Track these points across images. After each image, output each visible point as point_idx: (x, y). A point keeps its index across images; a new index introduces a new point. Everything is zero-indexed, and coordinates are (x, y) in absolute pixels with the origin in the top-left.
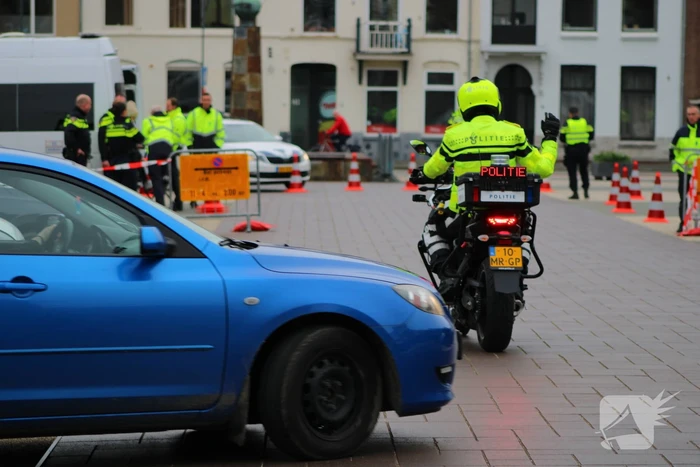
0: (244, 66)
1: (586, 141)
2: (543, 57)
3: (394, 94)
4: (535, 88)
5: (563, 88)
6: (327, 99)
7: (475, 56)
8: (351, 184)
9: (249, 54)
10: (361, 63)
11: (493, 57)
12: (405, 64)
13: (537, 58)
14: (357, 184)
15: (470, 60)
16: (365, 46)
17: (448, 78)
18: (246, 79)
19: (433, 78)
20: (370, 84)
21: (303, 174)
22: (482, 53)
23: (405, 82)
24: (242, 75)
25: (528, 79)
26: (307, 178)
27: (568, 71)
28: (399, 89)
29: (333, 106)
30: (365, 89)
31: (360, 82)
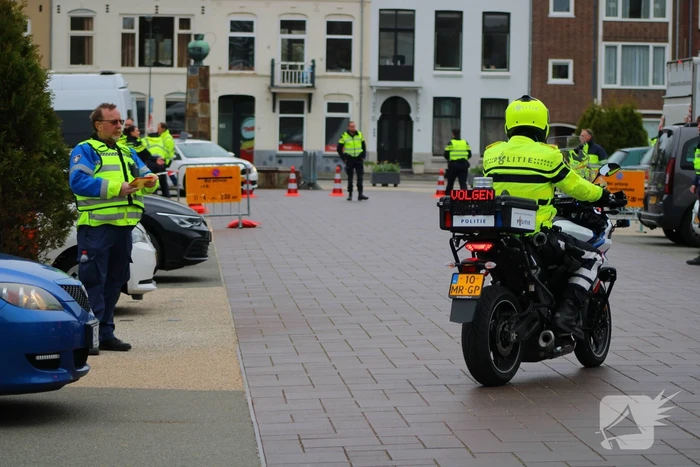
0: (196, 97)
1: (466, 158)
2: (420, 91)
3: (302, 119)
4: (412, 115)
5: (435, 116)
6: (247, 124)
7: (364, 90)
8: (290, 191)
9: (200, 88)
10: (275, 95)
11: (380, 91)
12: (310, 96)
13: (415, 91)
14: (295, 191)
15: (361, 93)
16: (278, 81)
17: (344, 107)
18: (198, 108)
19: (332, 107)
20: (281, 112)
21: (253, 183)
22: (371, 87)
23: (309, 111)
24: (194, 105)
25: (408, 109)
26: (256, 186)
27: (438, 101)
28: (305, 115)
29: (252, 129)
30: (278, 115)
31: (274, 111)
